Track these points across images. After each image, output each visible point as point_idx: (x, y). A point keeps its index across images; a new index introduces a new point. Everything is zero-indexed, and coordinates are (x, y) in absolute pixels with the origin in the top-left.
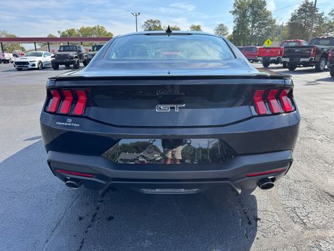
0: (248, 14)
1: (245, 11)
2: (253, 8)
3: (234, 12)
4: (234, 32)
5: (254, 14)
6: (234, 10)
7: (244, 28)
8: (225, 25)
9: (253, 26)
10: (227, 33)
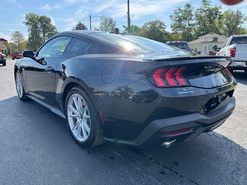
0: (39, 26)
1: (36, 23)
2: (41, 22)
3: (27, 24)
4: (30, 39)
5: (44, 26)
6: (26, 22)
7: (38, 36)
8: (21, 33)
9: (44, 35)
10: (23, 39)
